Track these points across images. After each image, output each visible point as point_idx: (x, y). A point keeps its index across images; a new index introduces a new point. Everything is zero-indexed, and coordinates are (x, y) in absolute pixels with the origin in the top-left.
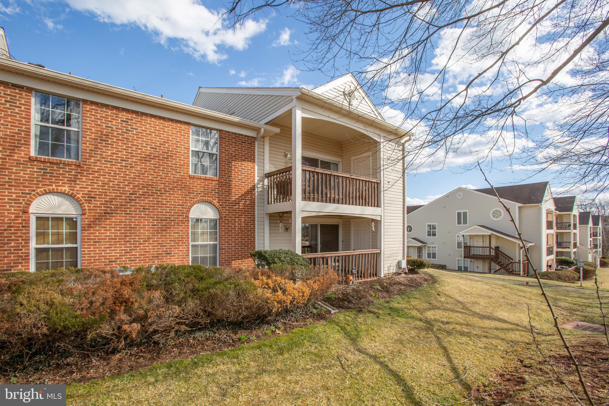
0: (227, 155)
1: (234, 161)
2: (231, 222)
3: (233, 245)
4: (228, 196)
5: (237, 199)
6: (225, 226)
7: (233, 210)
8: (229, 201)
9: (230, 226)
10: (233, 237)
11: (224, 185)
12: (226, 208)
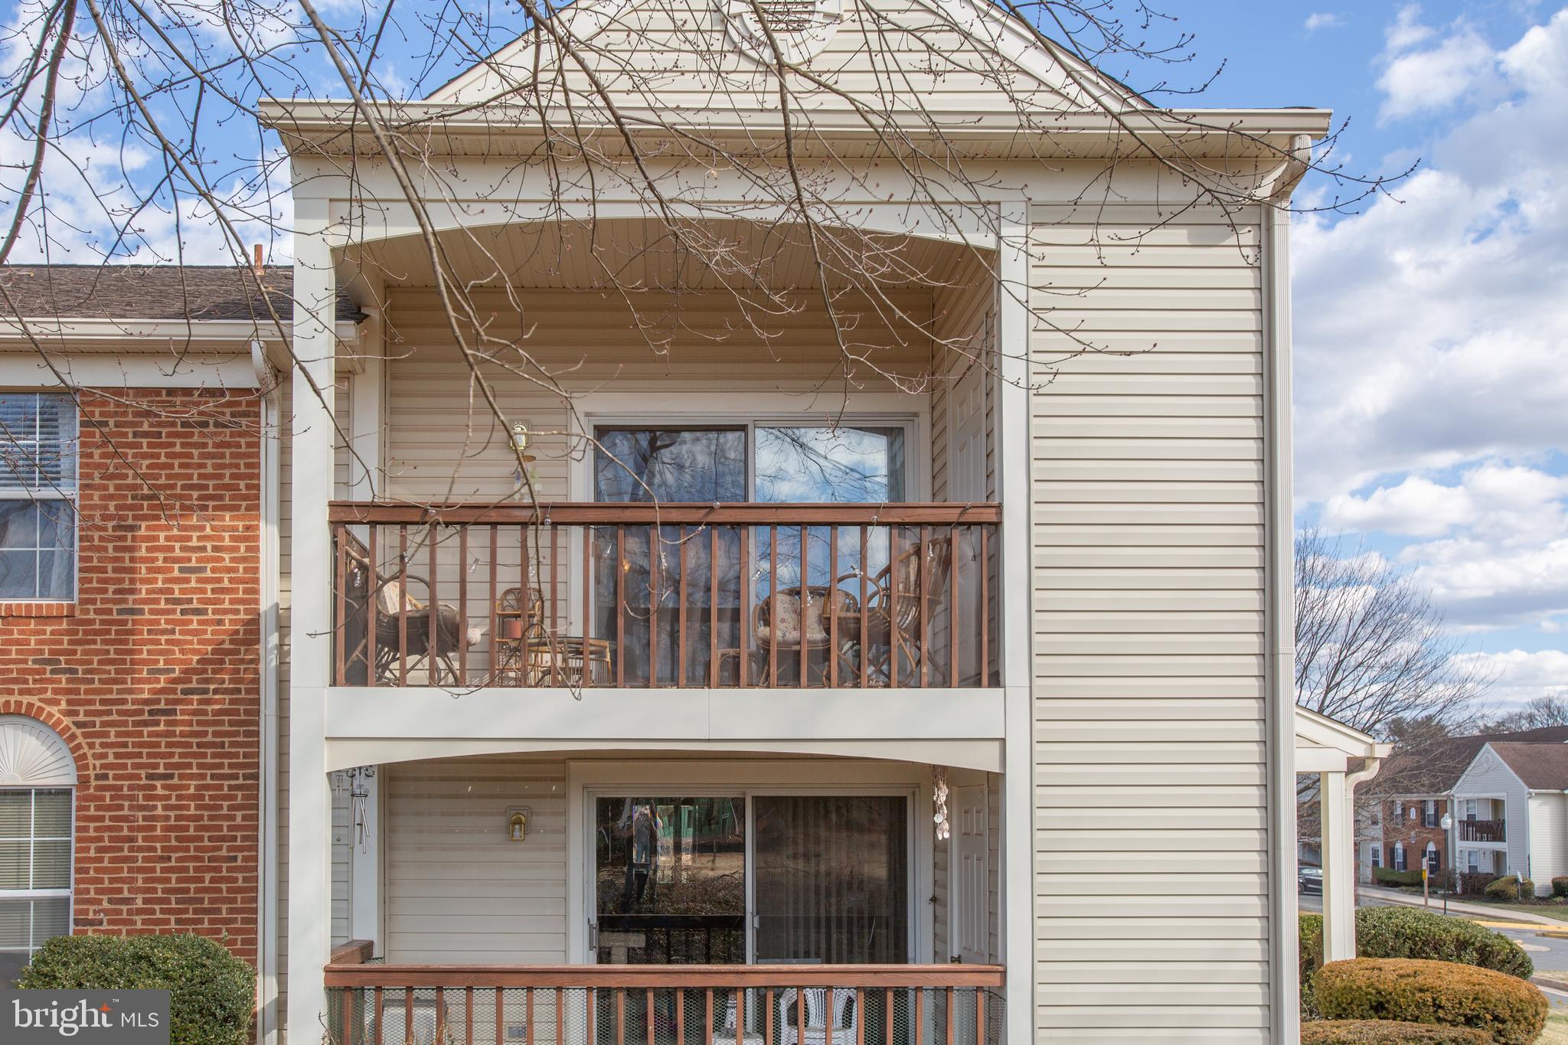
0: (111, 497)
1: (145, 518)
2: (131, 798)
3: (139, 903)
4: (115, 681)
5: (162, 691)
6: (102, 819)
7: (142, 745)
8: (124, 701)
9: (125, 819)
10: (140, 870)
11: (97, 632)
12: (106, 735)
